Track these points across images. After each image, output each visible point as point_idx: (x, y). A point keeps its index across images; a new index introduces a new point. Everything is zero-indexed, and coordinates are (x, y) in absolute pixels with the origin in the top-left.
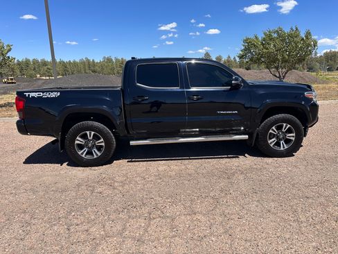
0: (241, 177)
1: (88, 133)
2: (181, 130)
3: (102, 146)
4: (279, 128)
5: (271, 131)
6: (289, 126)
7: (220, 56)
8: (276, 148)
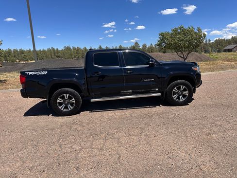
0: (157, 117)
1: (65, 95)
2: (121, 92)
3: (73, 103)
4: (179, 88)
5: (174, 90)
6: (184, 87)
7: (145, 44)
8: (178, 100)
